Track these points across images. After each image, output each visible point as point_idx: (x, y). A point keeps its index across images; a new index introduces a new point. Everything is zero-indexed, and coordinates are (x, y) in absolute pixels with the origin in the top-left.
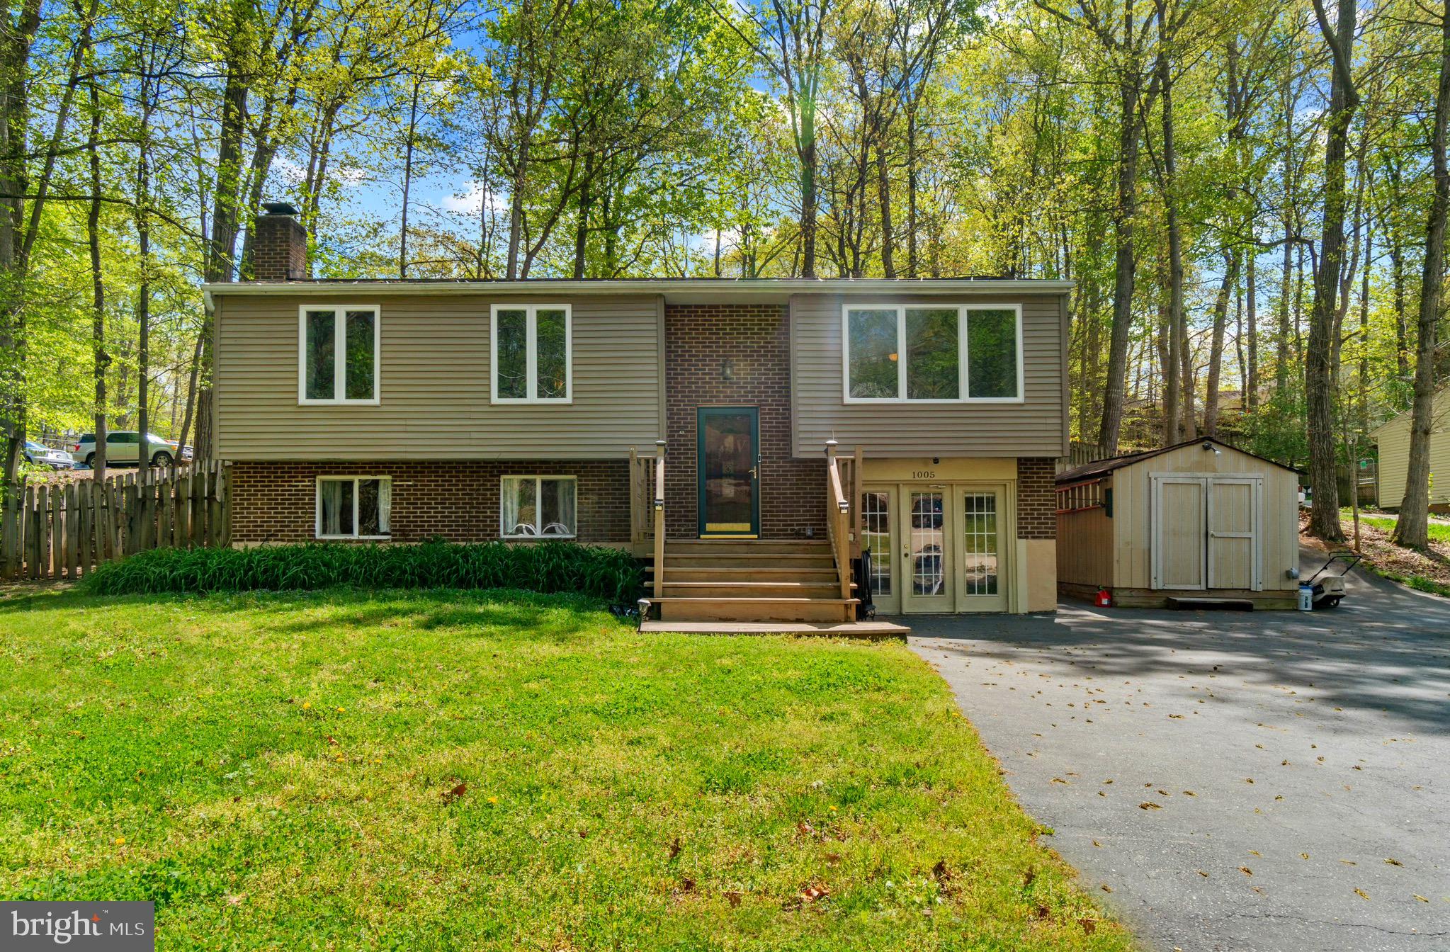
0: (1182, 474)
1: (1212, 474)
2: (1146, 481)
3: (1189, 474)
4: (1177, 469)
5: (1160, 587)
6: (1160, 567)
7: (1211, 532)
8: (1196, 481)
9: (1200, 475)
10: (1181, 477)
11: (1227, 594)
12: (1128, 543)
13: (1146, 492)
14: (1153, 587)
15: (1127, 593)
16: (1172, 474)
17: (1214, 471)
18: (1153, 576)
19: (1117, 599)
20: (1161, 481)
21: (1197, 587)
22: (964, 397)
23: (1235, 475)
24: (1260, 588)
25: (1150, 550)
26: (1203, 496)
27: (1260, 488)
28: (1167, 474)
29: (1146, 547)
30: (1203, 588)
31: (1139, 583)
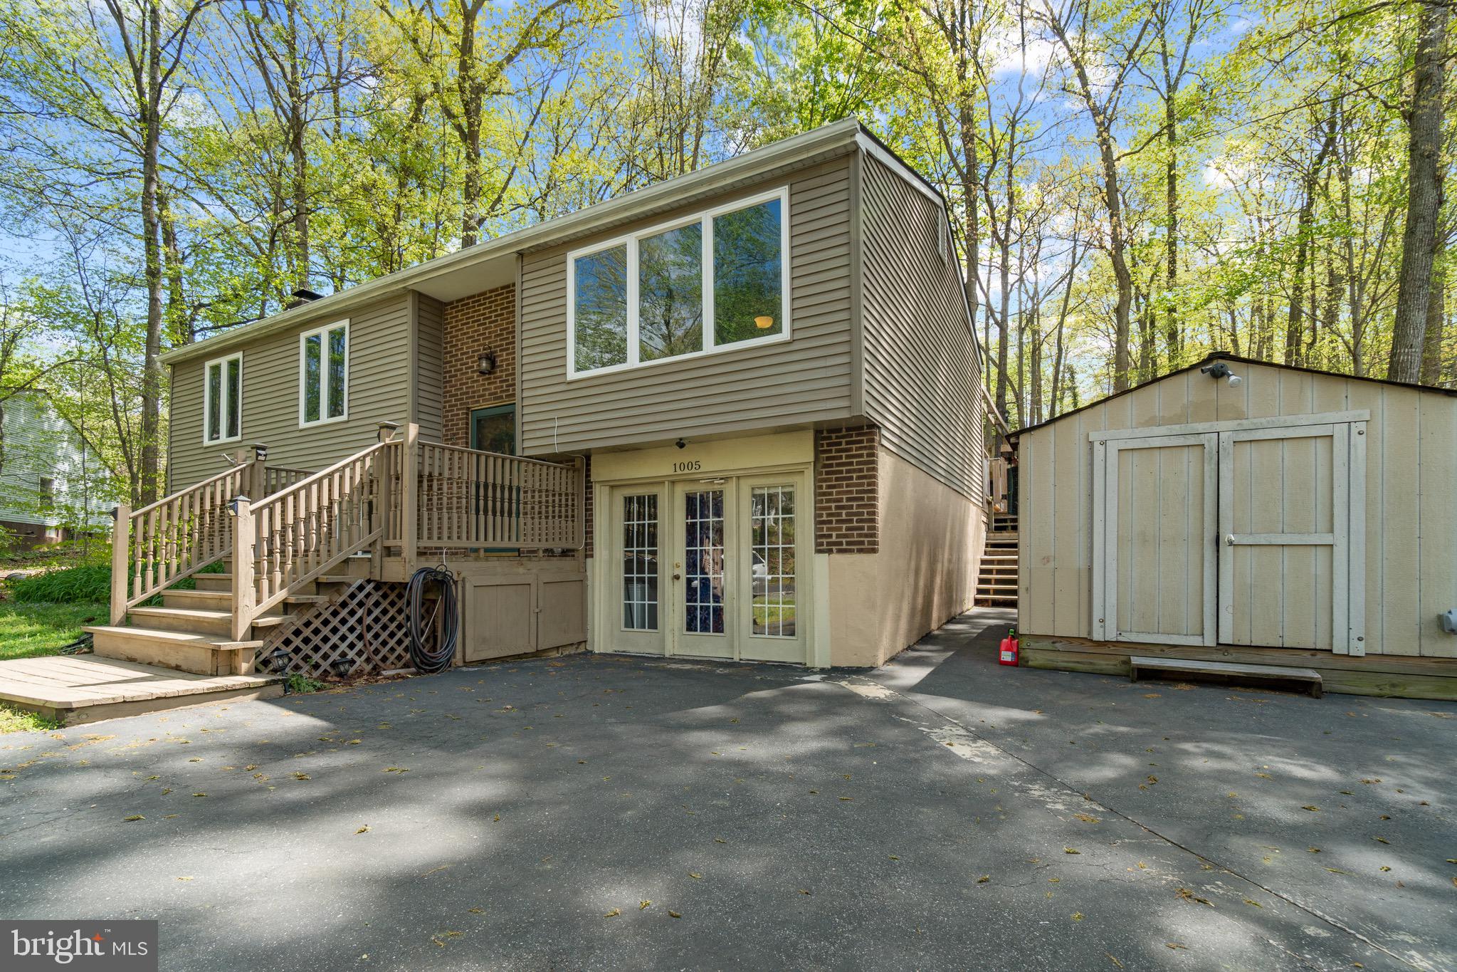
0: (1163, 430)
1: (1232, 424)
2: (1084, 448)
3: (1177, 429)
4: (1151, 422)
5: (1112, 636)
6: (1112, 600)
7: (1227, 536)
8: (1192, 440)
9: (1200, 427)
10: (1159, 435)
11: (1268, 657)
12: (1046, 560)
13: (1084, 469)
14: (1098, 635)
15: (1046, 644)
16: (1140, 432)
17: (1239, 416)
18: (1097, 615)
19: (1027, 654)
20: (1113, 448)
21: (1196, 641)
22: (709, 346)
23: (1290, 420)
24: (1359, 649)
25: (1090, 570)
26: (1210, 469)
27: (1360, 442)
28: (1126, 433)
29: (1083, 565)
30: (1210, 641)
31: (1069, 626)
